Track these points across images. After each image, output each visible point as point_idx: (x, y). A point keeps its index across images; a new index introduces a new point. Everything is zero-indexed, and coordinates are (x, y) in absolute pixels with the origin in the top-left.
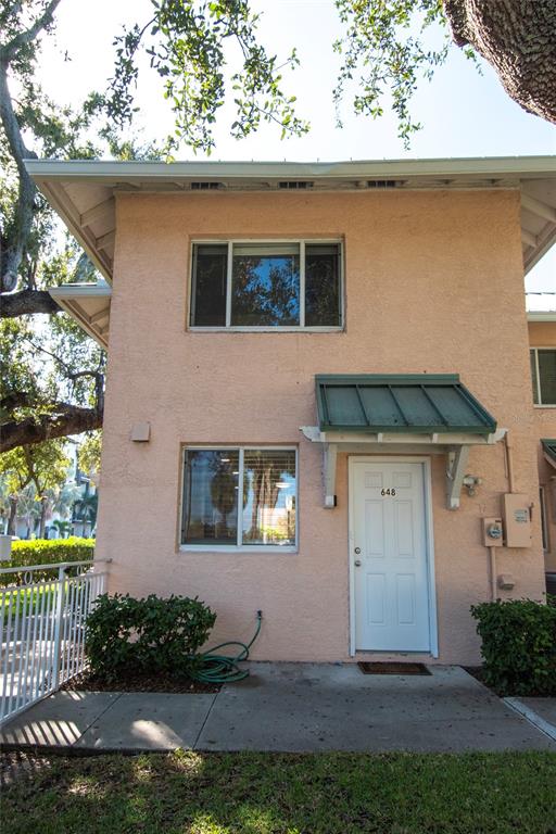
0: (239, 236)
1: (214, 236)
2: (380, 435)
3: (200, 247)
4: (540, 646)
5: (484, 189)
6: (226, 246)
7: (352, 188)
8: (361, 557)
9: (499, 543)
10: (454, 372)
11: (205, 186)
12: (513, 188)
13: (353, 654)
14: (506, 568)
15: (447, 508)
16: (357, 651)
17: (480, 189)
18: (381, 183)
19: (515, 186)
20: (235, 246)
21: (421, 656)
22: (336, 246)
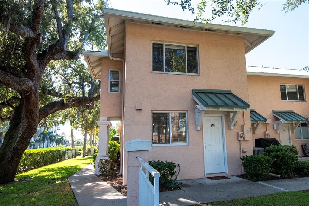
0: (167, 42)
1: (159, 41)
2: (221, 108)
3: (154, 44)
4: (264, 167)
5: (235, 35)
6: (162, 45)
7: (201, 30)
8: (206, 146)
9: (242, 139)
10: (229, 89)
11: (156, 24)
12: (243, 36)
13: (205, 175)
14: (244, 146)
15: (229, 130)
16: (206, 174)
17: (234, 35)
18: (209, 30)
19: (243, 35)
20: (166, 45)
21: (223, 174)
22: (195, 48)
